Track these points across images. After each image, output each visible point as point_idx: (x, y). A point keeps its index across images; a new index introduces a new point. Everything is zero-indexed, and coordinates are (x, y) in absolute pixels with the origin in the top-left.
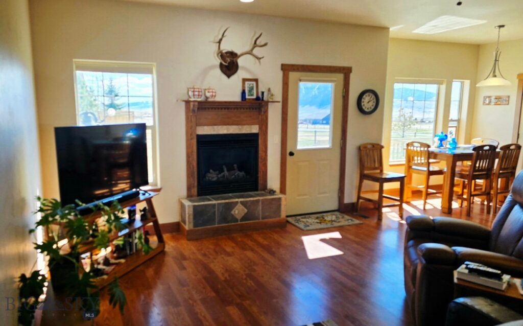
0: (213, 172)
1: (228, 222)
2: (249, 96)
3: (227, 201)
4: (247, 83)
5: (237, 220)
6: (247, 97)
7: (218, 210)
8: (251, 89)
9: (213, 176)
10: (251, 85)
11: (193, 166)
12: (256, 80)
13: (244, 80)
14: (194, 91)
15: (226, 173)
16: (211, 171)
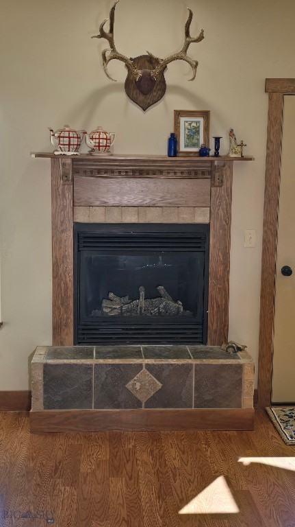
0: (117, 299)
1: (118, 406)
2: (186, 146)
3: (117, 361)
4: (182, 120)
5: (138, 404)
6: (182, 148)
7: (97, 378)
8: (193, 132)
9: (113, 306)
10: (194, 124)
11: (66, 284)
12: (206, 115)
13: (179, 114)
14: (59, 137)
15: (142, 302)
16: (111, 295)
